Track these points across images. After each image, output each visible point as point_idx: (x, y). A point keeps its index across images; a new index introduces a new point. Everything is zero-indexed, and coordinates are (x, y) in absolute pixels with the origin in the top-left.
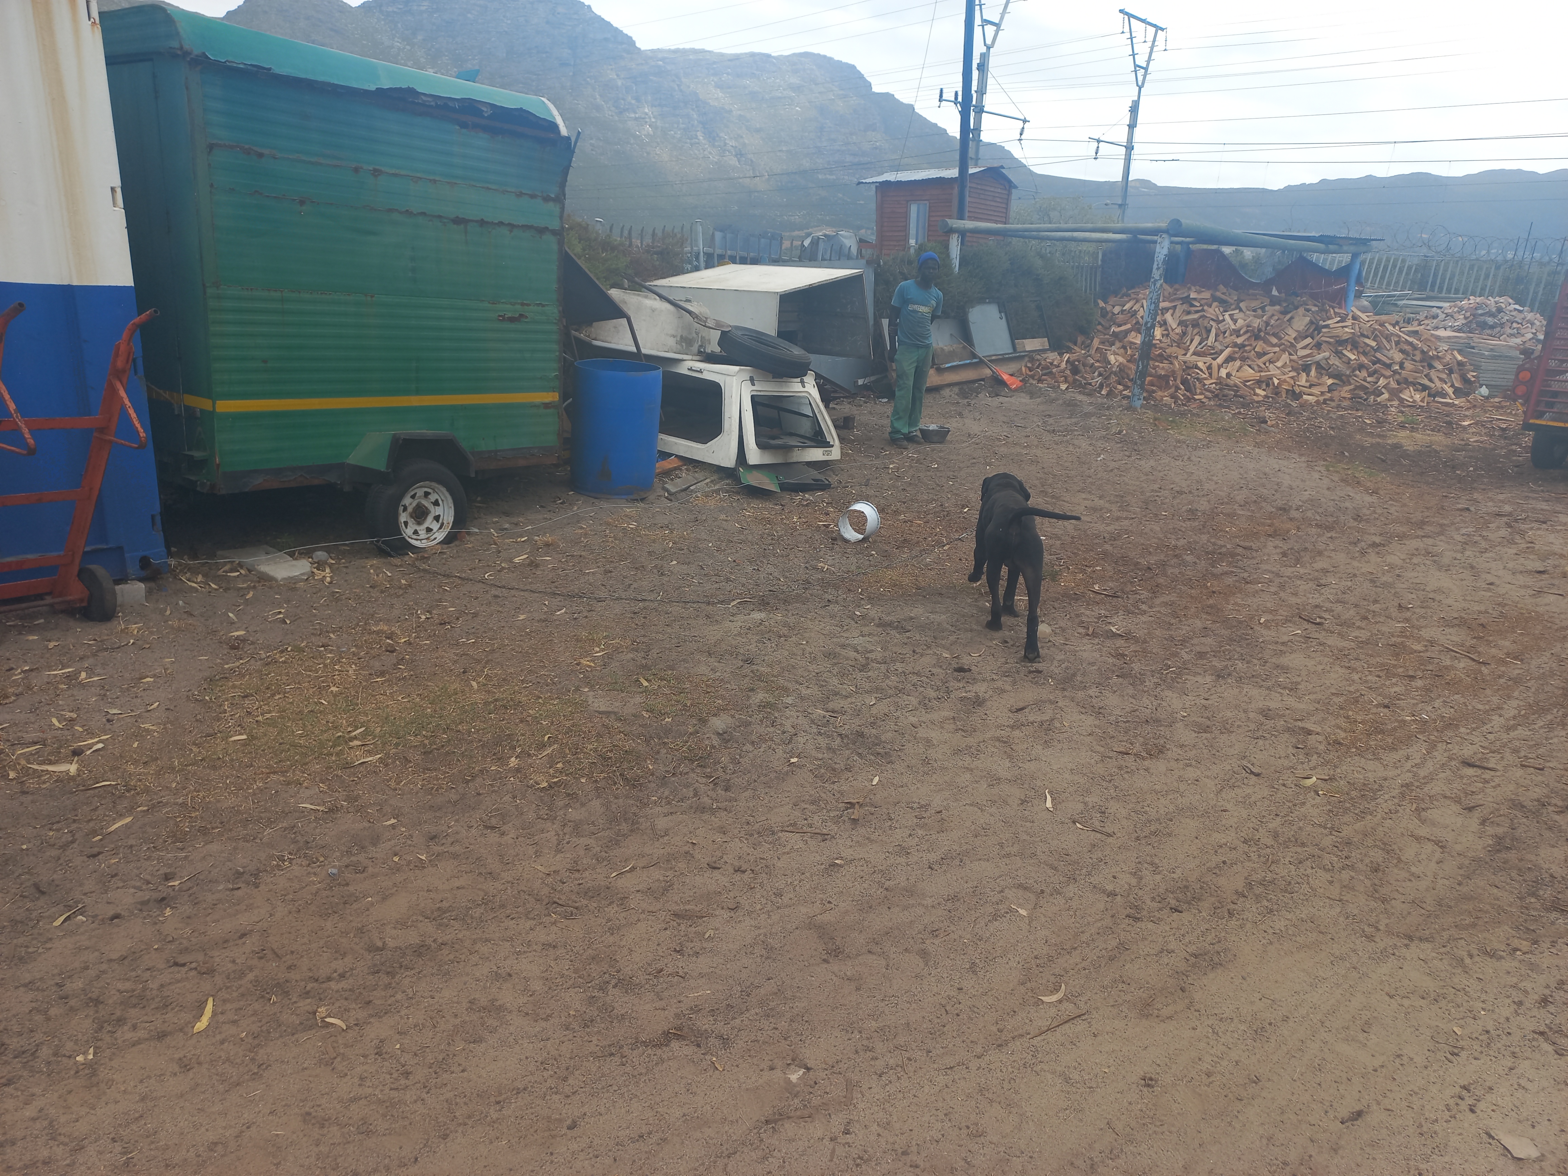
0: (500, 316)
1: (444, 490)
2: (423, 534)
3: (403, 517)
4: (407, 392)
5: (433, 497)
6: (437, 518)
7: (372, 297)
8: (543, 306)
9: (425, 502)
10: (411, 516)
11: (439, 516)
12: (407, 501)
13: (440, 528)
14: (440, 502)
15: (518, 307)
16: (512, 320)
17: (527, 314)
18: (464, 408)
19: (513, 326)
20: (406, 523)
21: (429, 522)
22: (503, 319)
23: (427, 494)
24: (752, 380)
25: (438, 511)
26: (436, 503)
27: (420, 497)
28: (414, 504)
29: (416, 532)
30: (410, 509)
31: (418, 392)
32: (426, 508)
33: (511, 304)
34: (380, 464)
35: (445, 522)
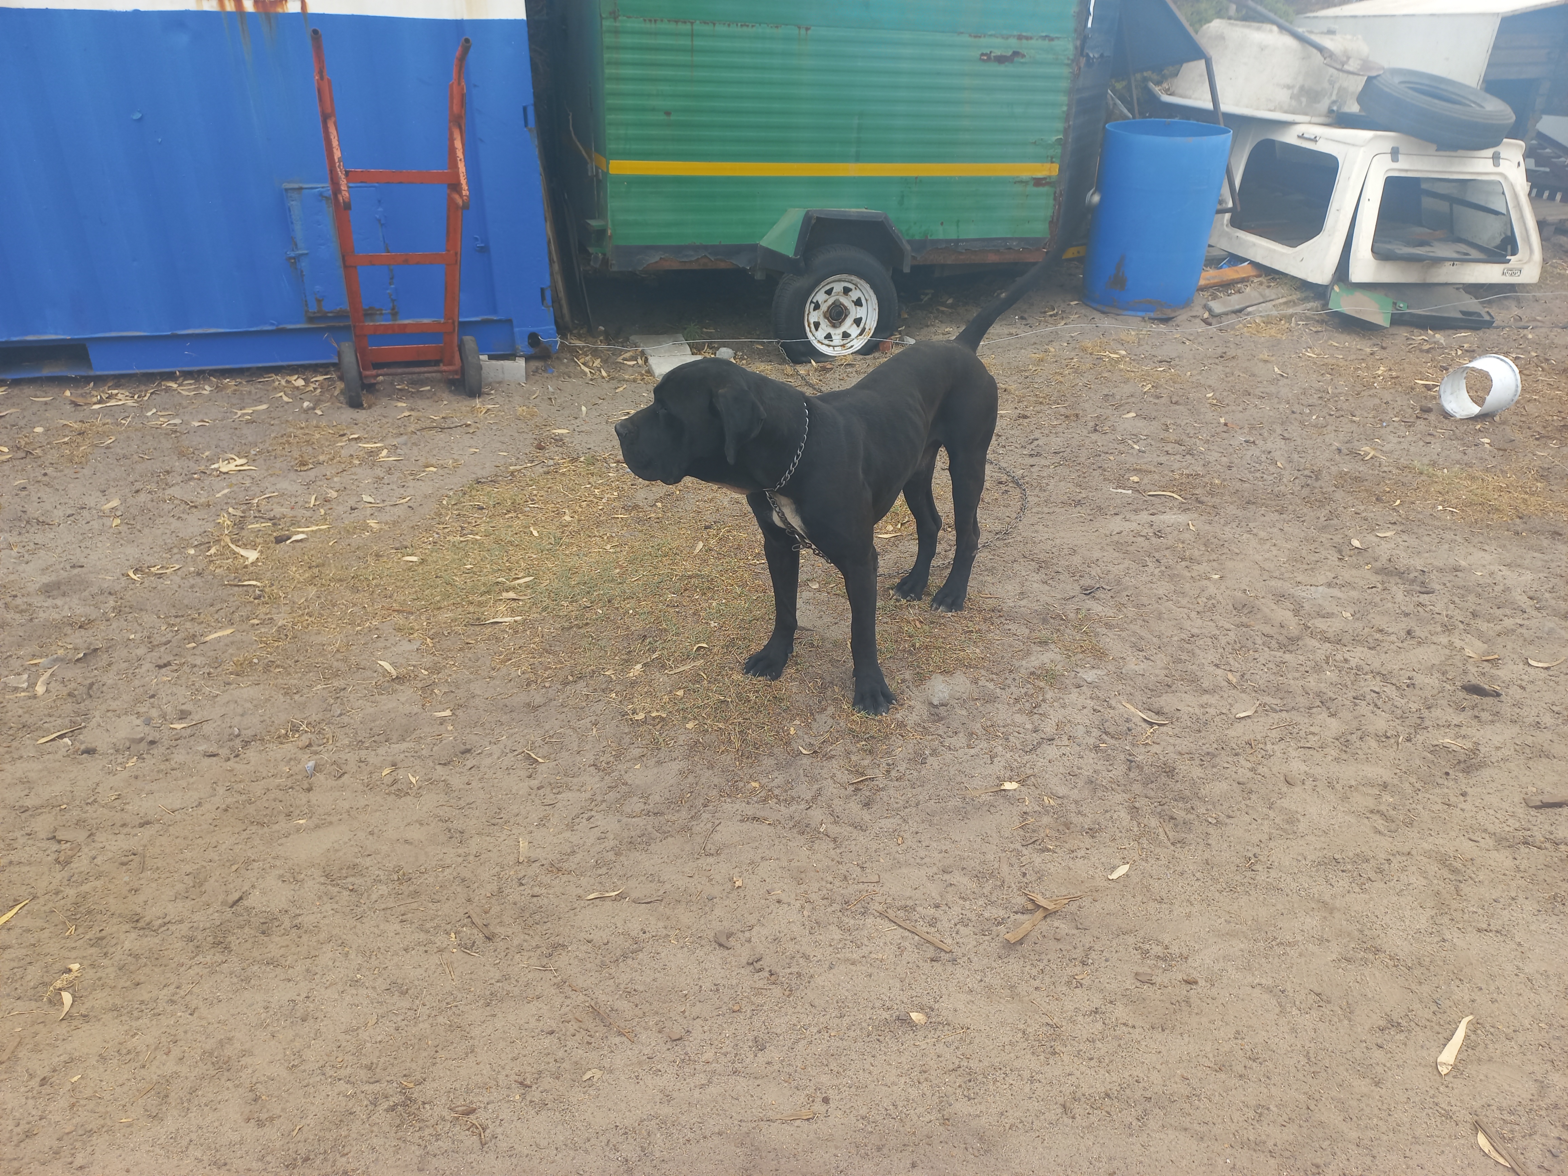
0: (982, 54)
1: (867, 286)
2: (837, 339)
3: (814, 316)
4: (843, 158)
5: (855, 295)
6: (858, 322)
7: (807, 29)
8: (1052, 39)
9: (844, 300)
10: (825, 317)
11: (861, 319)
12: (820, 296)
13: (861, 334)
14: (864, 301)
15: (1013, 42)
16: (1001, 60)
17: (1025, 52)
18: (918, 181)
19: (1002, 68)
20: (817, 325)
21: (848, 325)
22: (987, 58)
23: (846, 291)
24: (1395, 154)
25: (860, 312)
26: (858, 303)
27: (838, 294)
28: (830, 302)
29: (829, 337)
30: (824, 308)
31: (858, 158)
32: (846, 308)
33: (1003, 37)
34: (788, 248)
35: (867, 328)
